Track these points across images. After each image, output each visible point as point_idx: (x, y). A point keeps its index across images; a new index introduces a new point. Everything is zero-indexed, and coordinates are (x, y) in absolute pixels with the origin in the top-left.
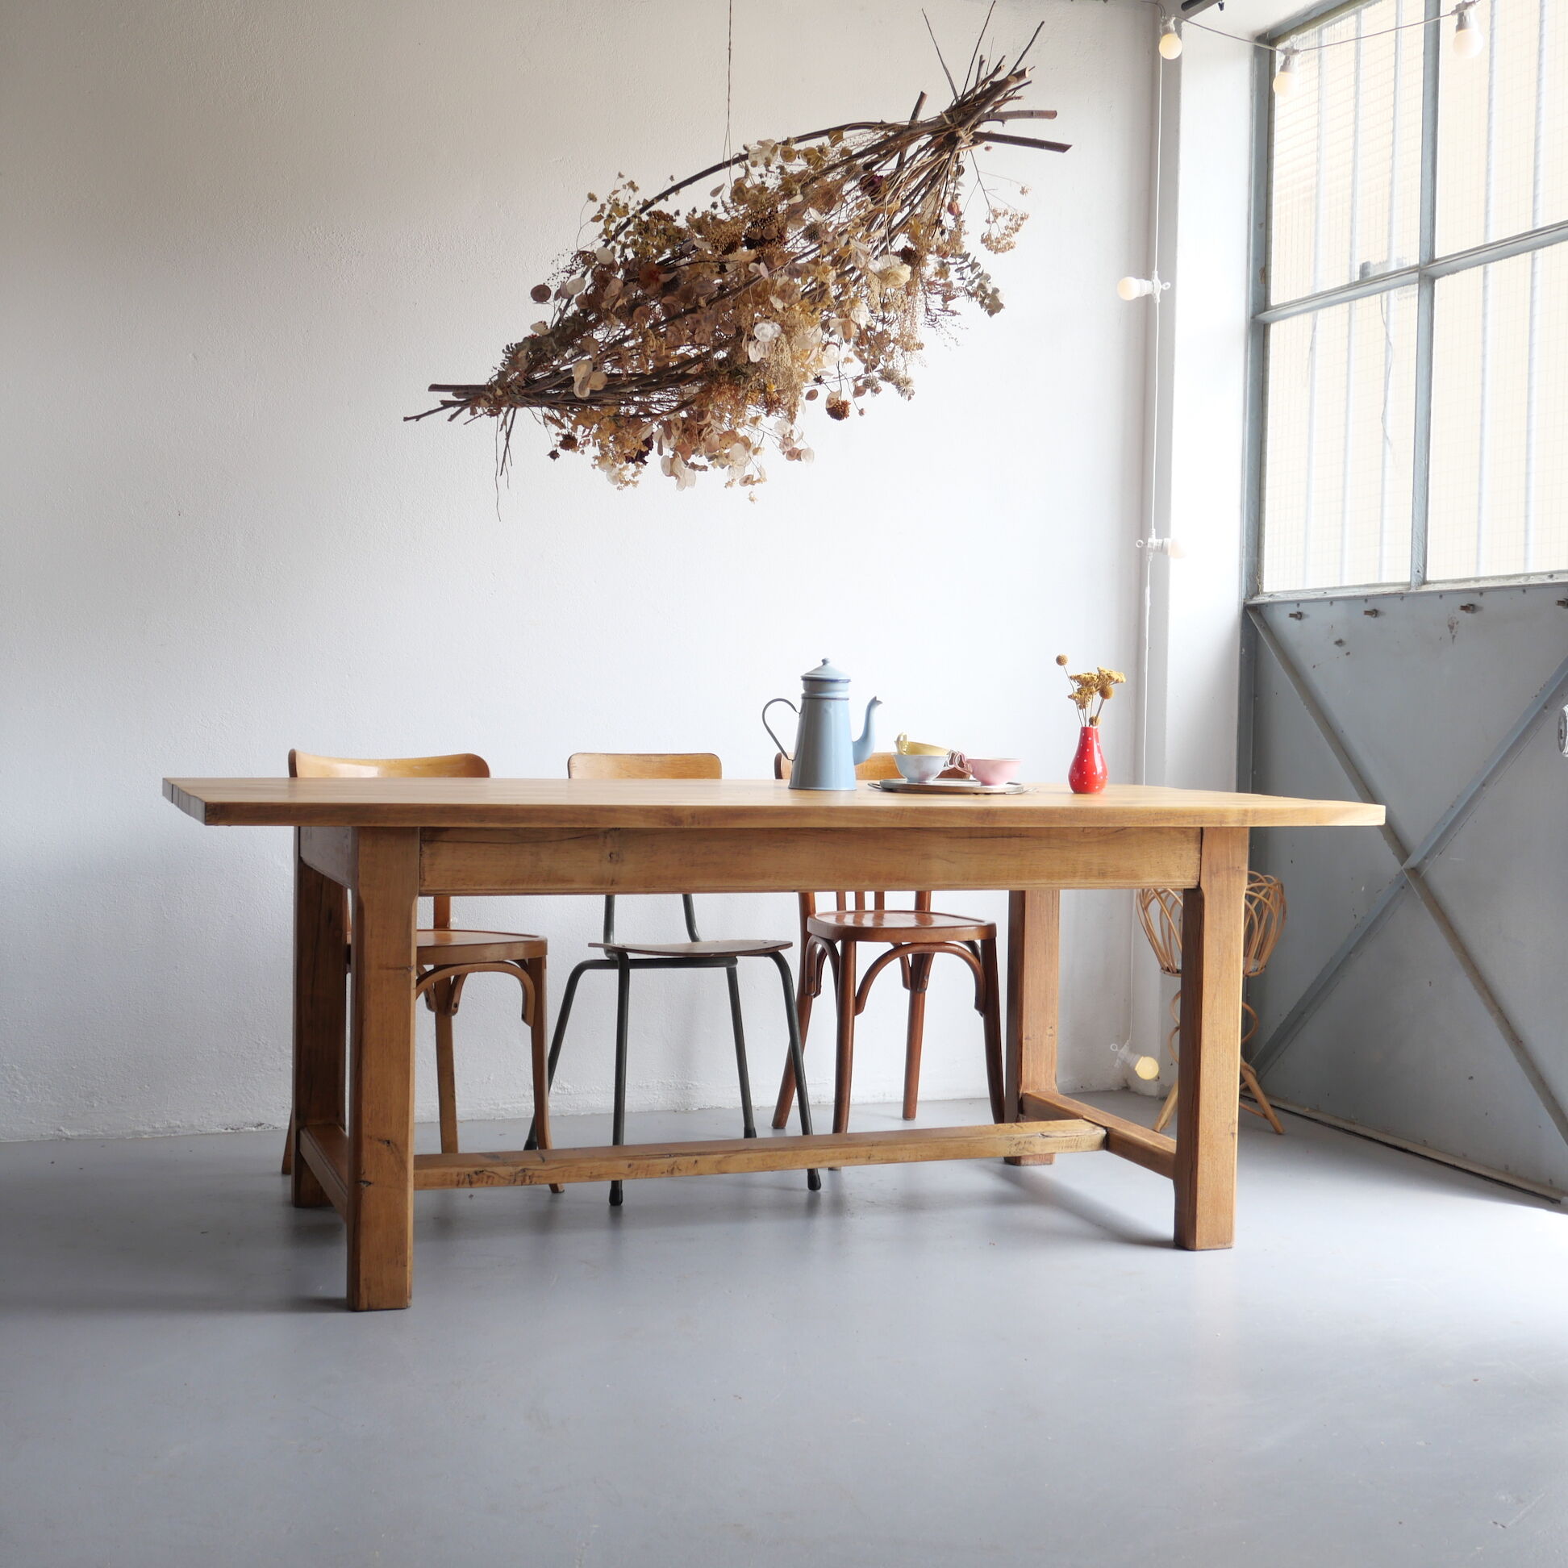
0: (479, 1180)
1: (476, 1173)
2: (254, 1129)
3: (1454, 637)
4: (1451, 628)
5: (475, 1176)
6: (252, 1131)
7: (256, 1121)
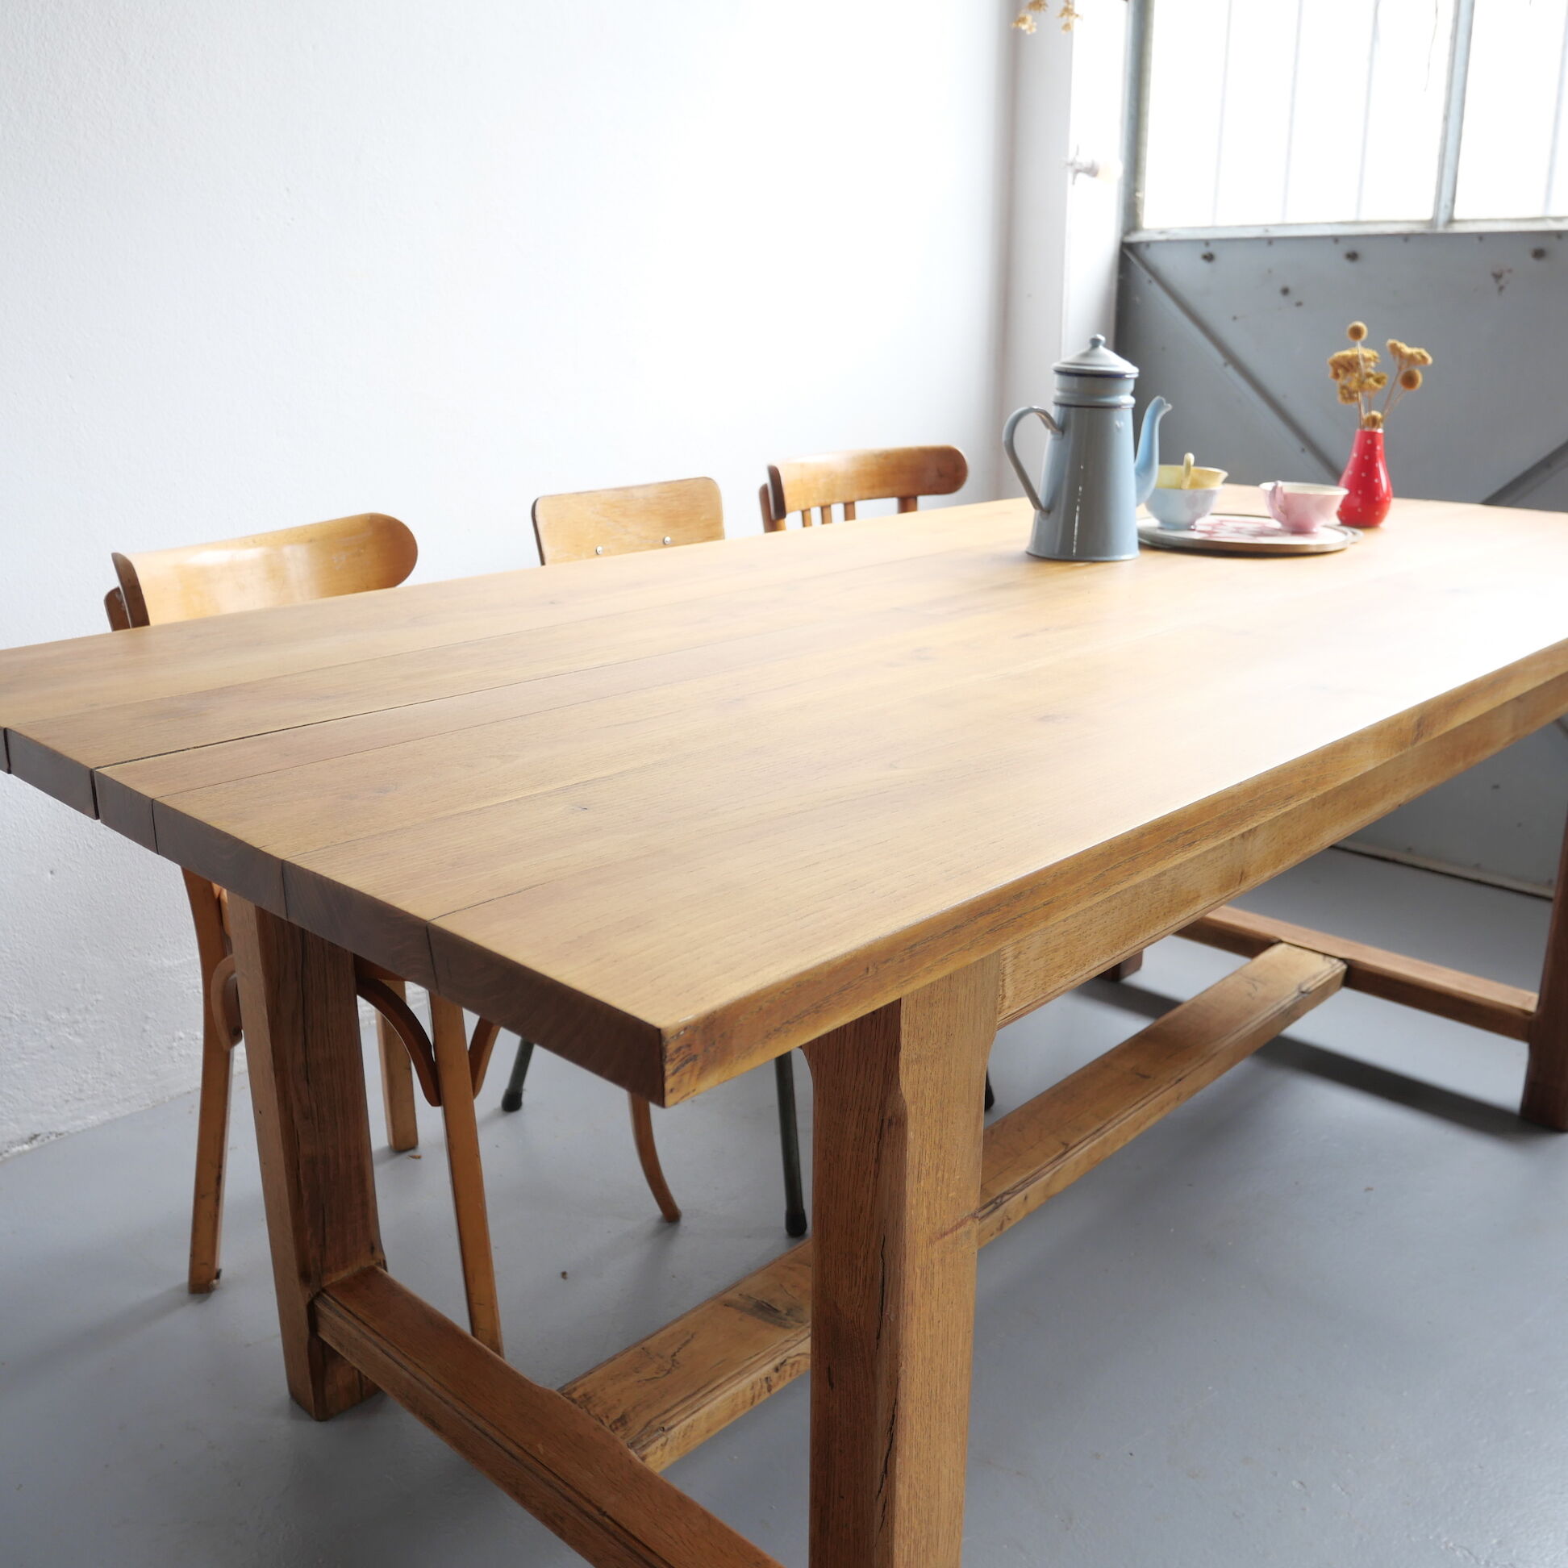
0: (780, 1377)
1: (777, 1370)
2: (26, 1147)
3: (1501, 288)
4: (1497, 277)
5: (775, 1376)
6: (25, 1152)
7: (28, 1134)
